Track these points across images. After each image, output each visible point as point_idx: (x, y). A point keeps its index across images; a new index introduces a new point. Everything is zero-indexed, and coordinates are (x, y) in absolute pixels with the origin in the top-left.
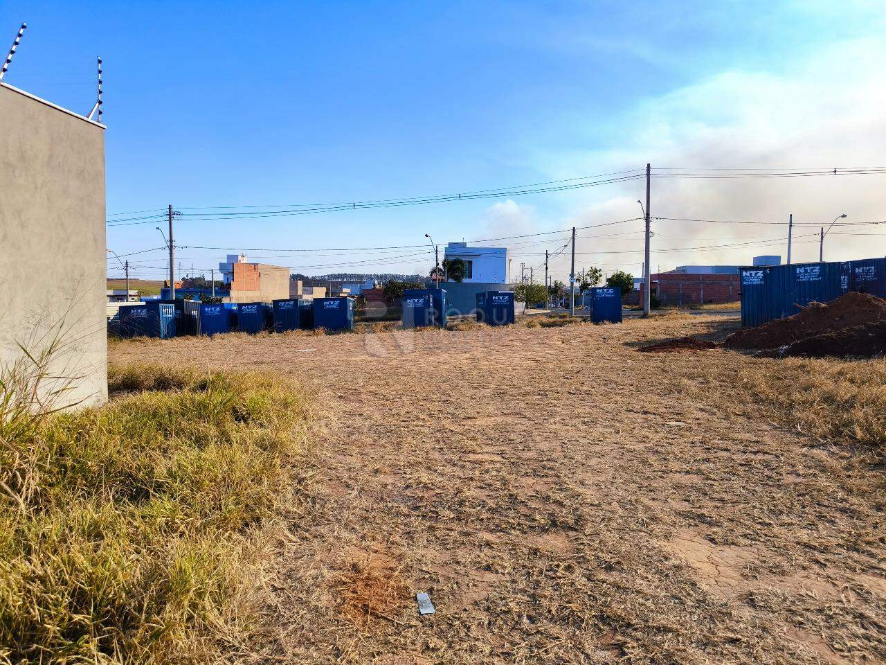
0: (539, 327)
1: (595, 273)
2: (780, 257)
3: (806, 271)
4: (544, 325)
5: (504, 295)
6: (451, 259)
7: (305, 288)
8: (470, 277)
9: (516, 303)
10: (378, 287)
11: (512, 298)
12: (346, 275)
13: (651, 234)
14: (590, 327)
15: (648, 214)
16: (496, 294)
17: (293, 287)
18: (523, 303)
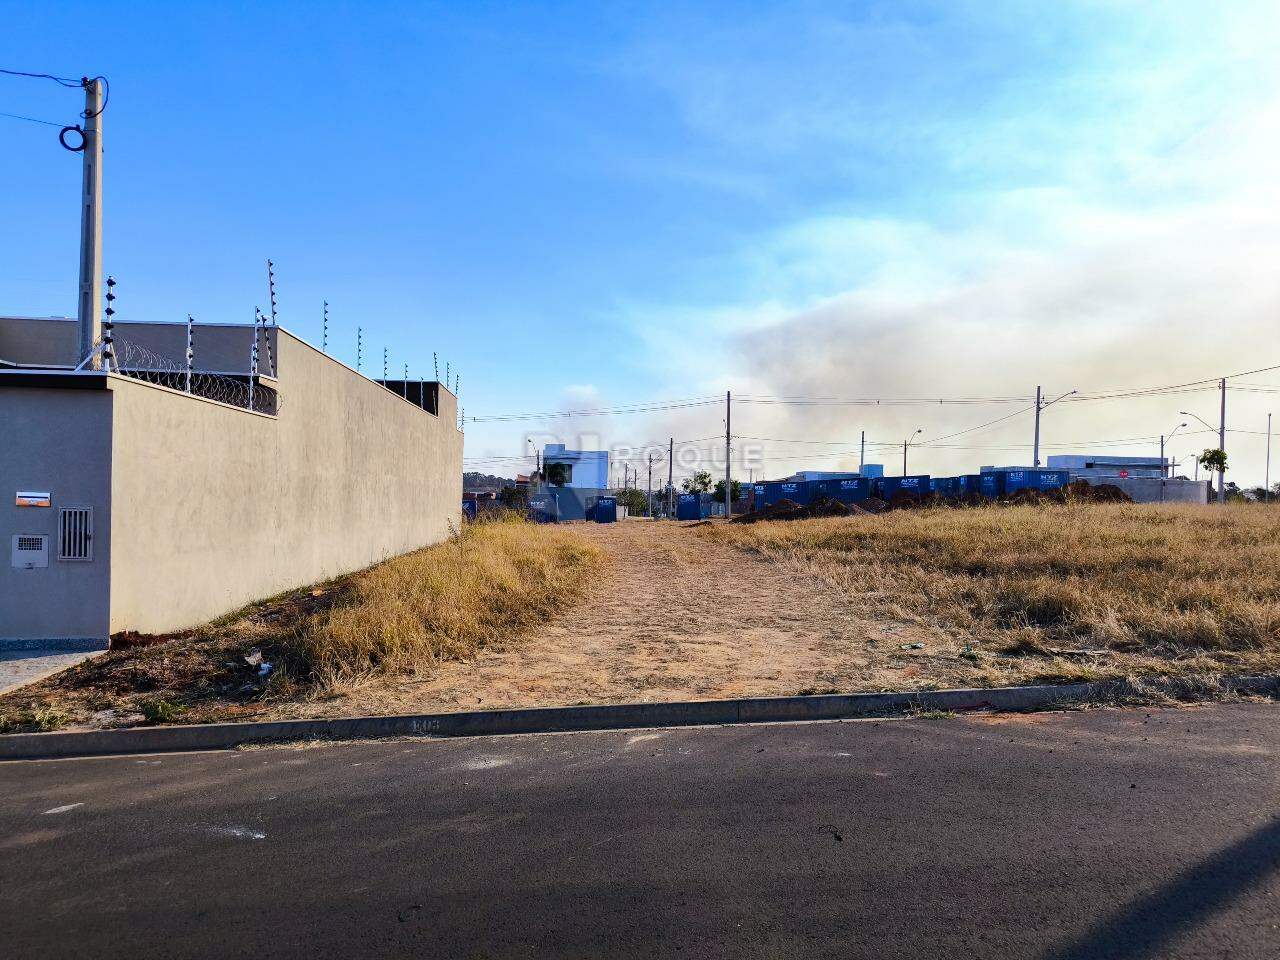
1: (702, 478)
2: (882, 466)
5: (608, 499)
6: (553, 462)
8: (571, 481)
9: (618, 508)
11: (615, 503)
15: (728, 433)
16: (602, 498)
18: (624, 508)
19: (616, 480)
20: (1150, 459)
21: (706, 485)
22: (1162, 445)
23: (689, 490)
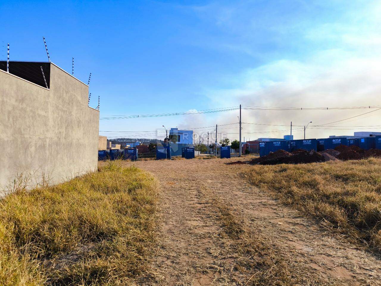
0: (202, 159)
1: (227, 141)
3: (276, 143)
4: (204, 159)
5: (191, 148)
6: (172, 134)
7: (112, 145)
8: (179, 141)
9: (195, 152)
10: (141, 144)
11: (194, 150)
12: (124, 139)
13: (241, 129)
14: (220, 159)
15: (240, 122)
16: (188, 148)
17: (108, 144)
18: (198, 152)
19: (196, 140)
21: (228, 143)
23: (221, 144)
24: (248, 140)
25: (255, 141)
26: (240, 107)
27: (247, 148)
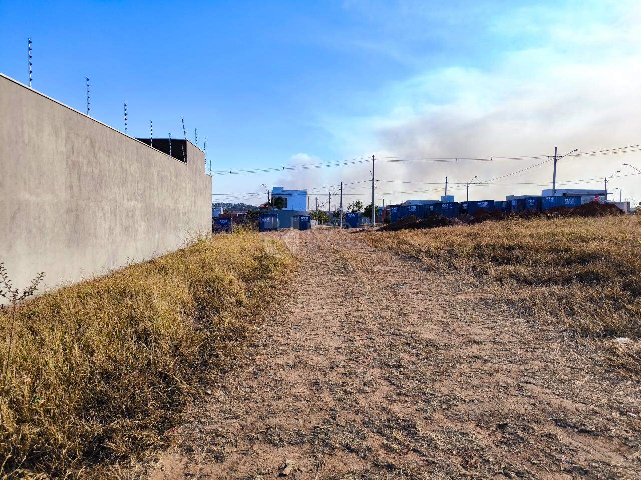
1: (358, 204)
5: (306, 217)
6: (277, 197)
8: (286, 207)
9: (311, 221)
11: (309, 219)
13: (375, 188)
15: (373, 179)
16: (303, 216)
18: (315, 221)
19: (311, 206)
20: (597, 191)
21: (359, 208)
22: (606, 183)
23: (351, 211)
24: (389, 205)
25: (401, 205)
26: (373, 158)
27: (387, 215)
